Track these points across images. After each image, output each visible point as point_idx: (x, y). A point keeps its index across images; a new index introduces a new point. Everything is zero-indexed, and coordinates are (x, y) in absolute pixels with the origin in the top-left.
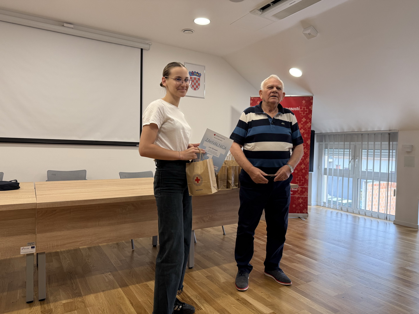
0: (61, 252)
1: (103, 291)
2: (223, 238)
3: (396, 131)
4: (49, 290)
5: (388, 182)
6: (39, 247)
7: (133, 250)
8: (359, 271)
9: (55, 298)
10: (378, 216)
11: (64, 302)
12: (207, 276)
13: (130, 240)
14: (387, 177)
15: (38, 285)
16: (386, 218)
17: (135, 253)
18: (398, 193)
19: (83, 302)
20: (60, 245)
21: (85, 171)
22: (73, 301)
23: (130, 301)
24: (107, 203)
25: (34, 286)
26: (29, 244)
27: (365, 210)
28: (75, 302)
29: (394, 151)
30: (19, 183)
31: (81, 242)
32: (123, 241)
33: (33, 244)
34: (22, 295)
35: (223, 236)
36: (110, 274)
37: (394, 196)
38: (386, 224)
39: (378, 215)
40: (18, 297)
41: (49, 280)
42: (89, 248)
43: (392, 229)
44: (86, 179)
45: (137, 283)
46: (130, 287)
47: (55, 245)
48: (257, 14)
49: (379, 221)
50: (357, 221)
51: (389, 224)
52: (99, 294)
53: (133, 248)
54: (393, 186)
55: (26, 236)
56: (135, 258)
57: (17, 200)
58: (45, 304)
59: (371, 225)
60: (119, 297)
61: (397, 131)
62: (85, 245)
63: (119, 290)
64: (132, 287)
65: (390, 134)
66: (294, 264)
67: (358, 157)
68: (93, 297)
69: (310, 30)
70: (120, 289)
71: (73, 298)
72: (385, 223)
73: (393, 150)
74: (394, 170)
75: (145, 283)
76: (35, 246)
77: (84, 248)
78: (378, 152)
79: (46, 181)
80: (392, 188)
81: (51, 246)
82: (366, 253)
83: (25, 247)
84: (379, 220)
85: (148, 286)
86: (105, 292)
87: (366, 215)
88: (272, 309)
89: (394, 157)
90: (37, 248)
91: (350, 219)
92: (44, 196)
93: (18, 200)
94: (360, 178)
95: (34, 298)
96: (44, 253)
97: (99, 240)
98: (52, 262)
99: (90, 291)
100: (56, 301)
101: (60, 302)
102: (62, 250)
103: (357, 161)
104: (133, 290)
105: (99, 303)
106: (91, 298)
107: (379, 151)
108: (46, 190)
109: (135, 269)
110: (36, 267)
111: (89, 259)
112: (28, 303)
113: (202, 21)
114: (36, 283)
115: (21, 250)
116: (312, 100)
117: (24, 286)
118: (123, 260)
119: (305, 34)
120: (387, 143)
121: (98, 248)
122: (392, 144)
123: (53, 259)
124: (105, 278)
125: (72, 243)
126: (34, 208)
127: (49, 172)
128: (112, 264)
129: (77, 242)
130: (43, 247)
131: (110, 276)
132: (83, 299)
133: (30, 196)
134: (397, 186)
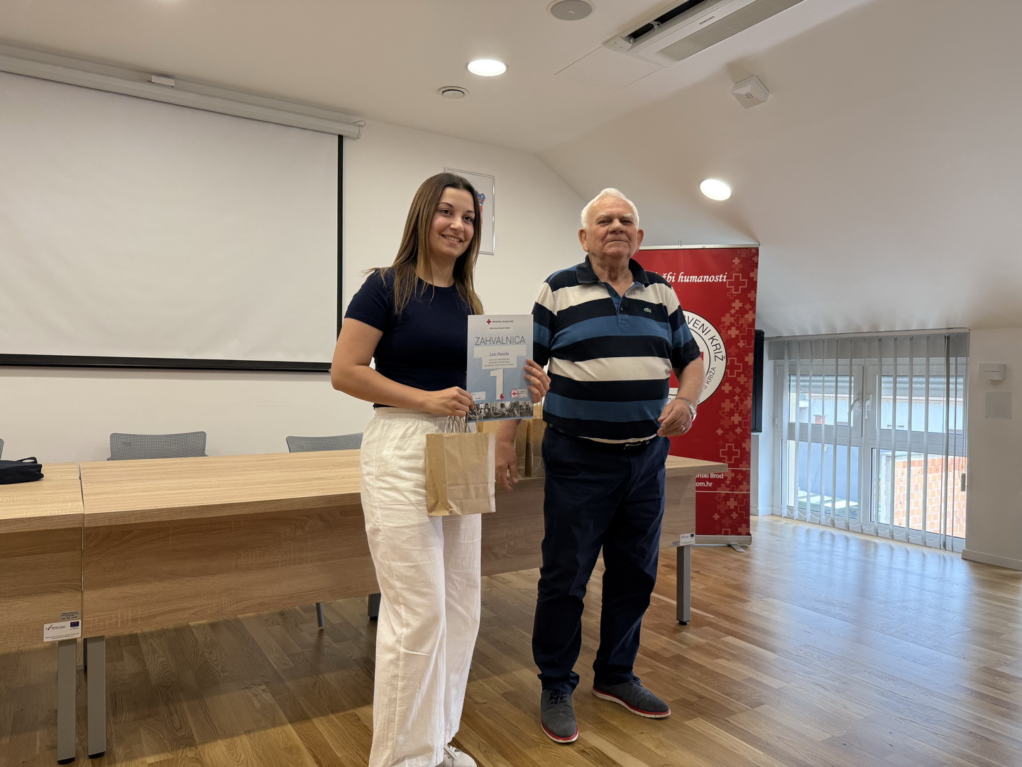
0: (144, 635)
1: (248, 732)
3: (963, 331)
4: (113, 731)
5: (947, 455)
6: (90, 624)
7: (321, 628)
8: (881, 678)
9: (128, 750)
10: (922, 540)
11: (151, 760)
12: (504, 693)
13: (314, 605)
14: (945, 444)
15: (86, 718)
16: (944, 544)
17: (326, 638)
18: (971, 483)
19: (199, 760)
20: (141, 618)
21: (203, 435)
22: (172, 757)
23: (315, 756)
24: (258, 512)
25: (78, 720)
26: (65, 617)
27: (891, 527)
28: (177, 761)
29: (960, 380)
30: (41, 466)
31: (193, 611)
32: (296, 607)
33: (75, 615)
34: (48, 743)
36: (263, 690)
37: (963, 489)
38: (944, 559)
39: (924, 539)
40: (37, 747)
41: (115, 705)
42: (213, 626)
43: (959, 572)
44: (206, 453)
45: (333, 712)
46: (315, 721)
47: (129, 618)
48: (621, 47)
49: (925, 552)
50: (873, 552)
51: (952, 560)
52: (237, 739)
53: (320, 624)
54: (960, 465)
55: (58, 596)
56: (326, 649)
57: (37, 508)
58: (104, 765)
59: (907, 563)
60: (287, 748)
61: (967, 331)
62: (202, 618)
63: (286, 729)
64: (319, 723)
65: (948, 338)
66: (720, 661)
67: (871, 396)
68: (224, 749)
69: (750, 86)
70: (290, 726)
71: (172, 749)
72: (940, 558)
73: (956, 377)
74: (960, 426)
75: (351, 711)
76: (80, 621)
77: (200, 625)
78: (919, 382)
79: (108, 460)
80: (957, 471)
81: (119, 622)
82: (896, 632)
83: (55, 625)
84: (925, 550)
85: (359, 719)
86: (252, 735)
87: (892, 538)
89: (960, 393)
90: (84, 627)
91: (854, 547)
92: (104, 496)
93: (39, 506)
94: (877, 446)
95: (77, 751)
96: (101, 638)
97: (238, 605)
98: (123, 659)
99: (214, 734)
100: (130, 757)
101: (141, 760)
102: (147, 630)
103: (870, 404)
104: (321, 728)
105: (238, 762)
106: (216, 751)
107: (923, 380)
108: (107, 482)
109: (326, 675)
110: (82, 674)
111: (211, 653)
112: (61, 763)
113: (487, 67)
114: (82, 714)
115: (45, 631)
116: (756, 256)
117: (52, 721)
118: (296, 654)
119: (738, 96)
120: (943, 360)
121: (234, 626)
122: (954, 363)
123: (124, 653)
124: (252, 698)
125: (170, 612)
126: (77, 526)
127: (114, 437)
128: (270, 664)
129: (184, 609)
130: (99, 622)
131: (264, 695)
132: (197, 751)
133: (67, 497)
134: (970, 466)
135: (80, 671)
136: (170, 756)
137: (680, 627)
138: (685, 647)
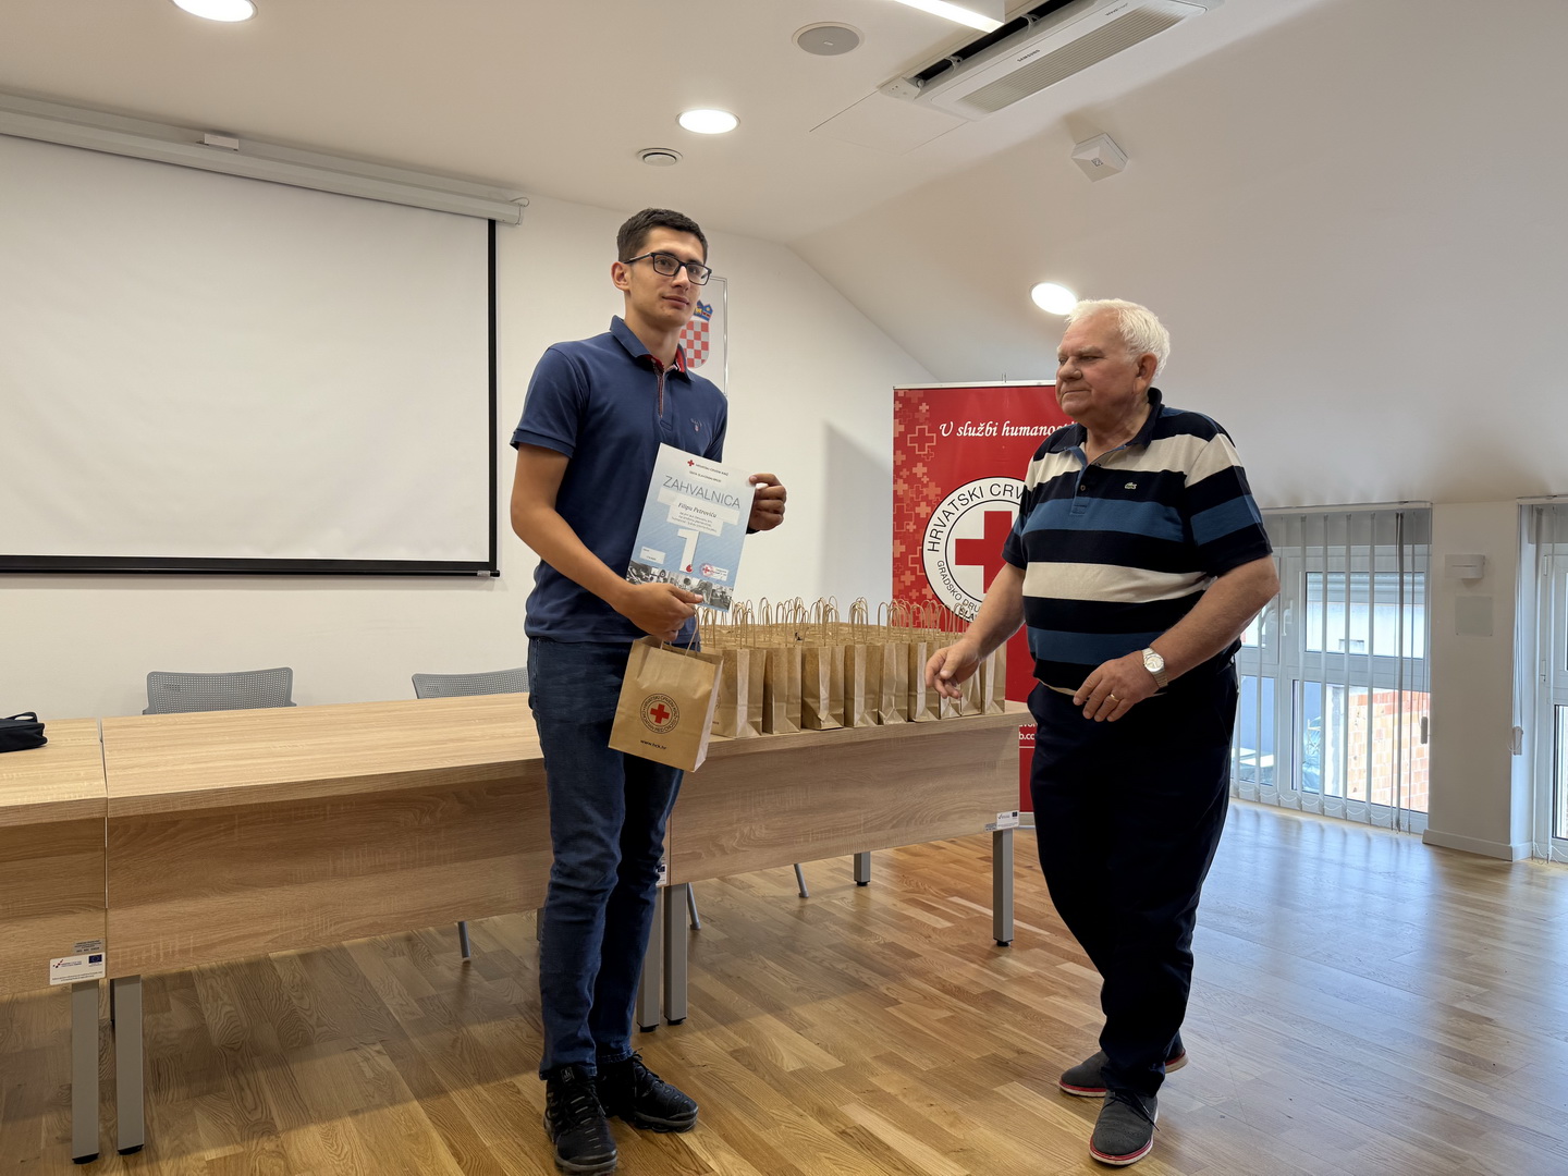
0: (201, 973)
1: (355, 1113)
2: (799, 911)
3: (1422, 506)
4: (155, 1115)
5: (1401, 689)
6: (118, 958)
7: (465, 959)
8: (1285, 1021)
9: (176, 1142)
10: (1366, 816)
11: (211, 1154)
12: (735, 1051)
13: (456, 924)
14: (1397, 674)
15: (114, 1098)
16: (1397, 821)
17: (473, 972)
18: (1435, 731)
19: (281, 1154)
20: (194, 949)
21: (287, 672)
22: (242, 1150)
23: (451, 1146)
24: (364, 791)
25: (103, 1099)
26: (81, 948)
27: (1320, 796)
28: (249, 1157)
29: (1420, 578)
30: (42, 726)
31: (270, 937)
32: (431, 928)
33: (96, 946)
34: (59, 1134)
35: (798, 902)
36: (379, 1052)
37: (1424, 741)
38: (1398, 844)
39: (1368, 813)
40: (43, 1140)
41: (158, 1076)
42: (305, 958)
43: (1418, 864)
44: (292, 700)
45: (479, 1082)
46: (455, 1095)
47: (177, 949)
48: (905, 93)
49: (1371, 835)
50: (1294, 835)
51: (1409, 846)
52: (338, 1124)
53: (465, 954)
54: (1420, 706)
55: (70, 919)
56: (473, 991)
57: (37, 790)
58: (142, 1164)
59: (1344, 851)
60: (410, 1135)
61: (1428, 506)
62: (288, 948)
63: (411, 1108)
64: (460, 1099)
65: (1402, 517)
66: (1053, 999)
67: (1291, 602)
68: (318, 1137)
69: (1098, 148)
70: (416, 1103)
71: (243, 1140)
72: (1392, 842)
73: (1414, 573)
74: (1419, 653)
75: (508, 1081)
76: (103, 955)
77: (285, 957)
78: (1360, 582)
79: (144, 713)
80: (1415, 713)
81: (162, 954)
82: (1315, 953)
83: (66, 960)
84: (1370, 831)
85: (519, 1092)
86: (361, 1116)
87: (1323, 813)
88: (964, 1166)
89: (1420, 598)
90: (110, 962)
91: (1268, 827)
92: (136, 771)
93: (40, 787)
94: (1300, 677)
95: (101, 1145)
96: (135, 979)
97: (337, 926)
98: (170, 1010)
99: (305, 1112)
100: (179, 1152)
101: (196, 1155)
102: (205, 965)
103: (1290, 614)
104: (462, 1106)
105: (339, 1156)
106: (308, 1142)
107: (1366, 578)
108: (141, 749)
109: (471, 1028)
110: (109, 1032)
111: (302, 998)
112: (78, 1161)
113: (708, 121)
114: (108, 1091)
115: (52, 969)
117: (64, 1101)
118: (428, 998)
119: (1082, 163)
120: (1393, 549)
121: (335, 957)
122: (1411, 553)
123: (172, 1001)
124: (361, 1064)
125: (238, 938)
126: (98, 816)
127: (153, 677)
128: (389, 1013)
129: (257, 935)
130: (132, 955)
131: (379, 1059)
132: (279, 1142)
133: (82, 773)
134: (1434, 706)
135: (105, 1027)
136: (240, 1150)
137: (997, 950)
138: (1003, 979)
